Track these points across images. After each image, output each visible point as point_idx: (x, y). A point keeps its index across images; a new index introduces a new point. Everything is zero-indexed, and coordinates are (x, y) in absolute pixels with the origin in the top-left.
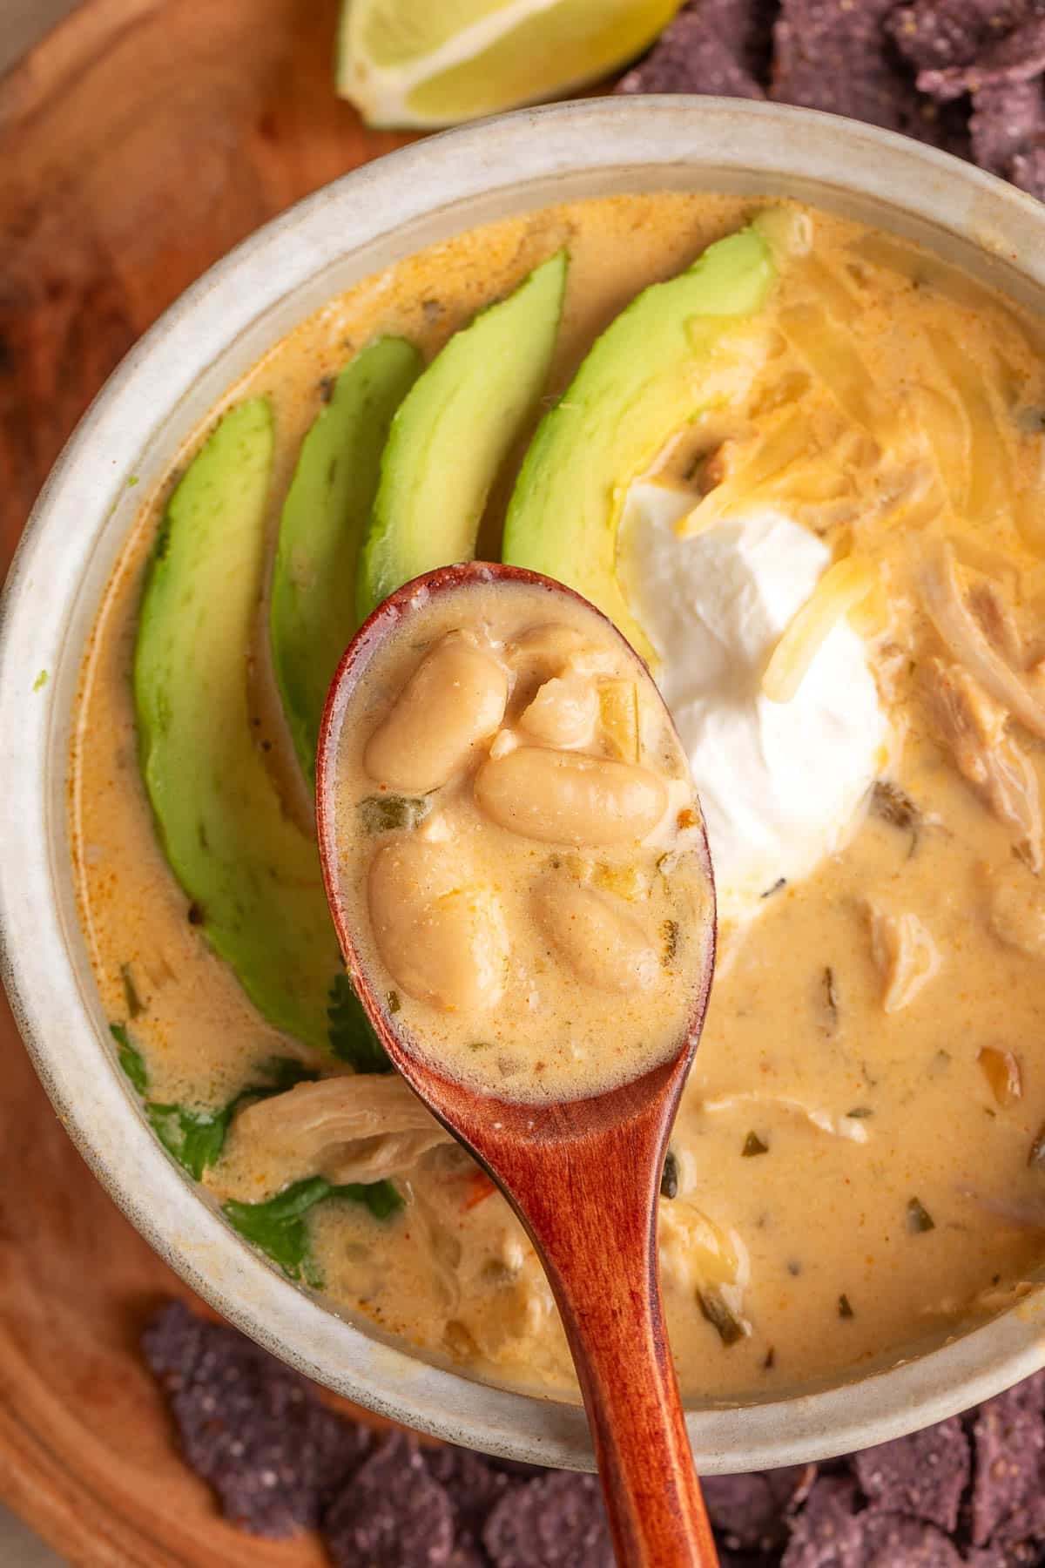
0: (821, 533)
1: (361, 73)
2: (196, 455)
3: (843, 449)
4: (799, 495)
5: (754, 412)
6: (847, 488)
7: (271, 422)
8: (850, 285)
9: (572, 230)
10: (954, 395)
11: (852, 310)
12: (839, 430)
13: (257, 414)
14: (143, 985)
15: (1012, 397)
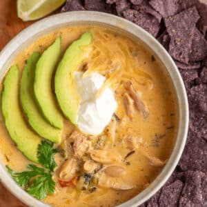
0: (104, 75)
1: (21, 13)
2: (7, 75)
3: (106, 62)
4: (100, 70)
5: (93, 58)
6: (107, 68)
7: (18, 68)
8: (105, 37)
9: (61, 33)
10: (122, 52)
11: (105, 41)
12: (105, 60)
13: (15, 67)
14: (8, 156)
15: (131, 52)
